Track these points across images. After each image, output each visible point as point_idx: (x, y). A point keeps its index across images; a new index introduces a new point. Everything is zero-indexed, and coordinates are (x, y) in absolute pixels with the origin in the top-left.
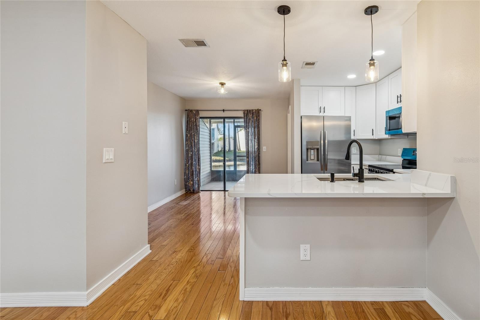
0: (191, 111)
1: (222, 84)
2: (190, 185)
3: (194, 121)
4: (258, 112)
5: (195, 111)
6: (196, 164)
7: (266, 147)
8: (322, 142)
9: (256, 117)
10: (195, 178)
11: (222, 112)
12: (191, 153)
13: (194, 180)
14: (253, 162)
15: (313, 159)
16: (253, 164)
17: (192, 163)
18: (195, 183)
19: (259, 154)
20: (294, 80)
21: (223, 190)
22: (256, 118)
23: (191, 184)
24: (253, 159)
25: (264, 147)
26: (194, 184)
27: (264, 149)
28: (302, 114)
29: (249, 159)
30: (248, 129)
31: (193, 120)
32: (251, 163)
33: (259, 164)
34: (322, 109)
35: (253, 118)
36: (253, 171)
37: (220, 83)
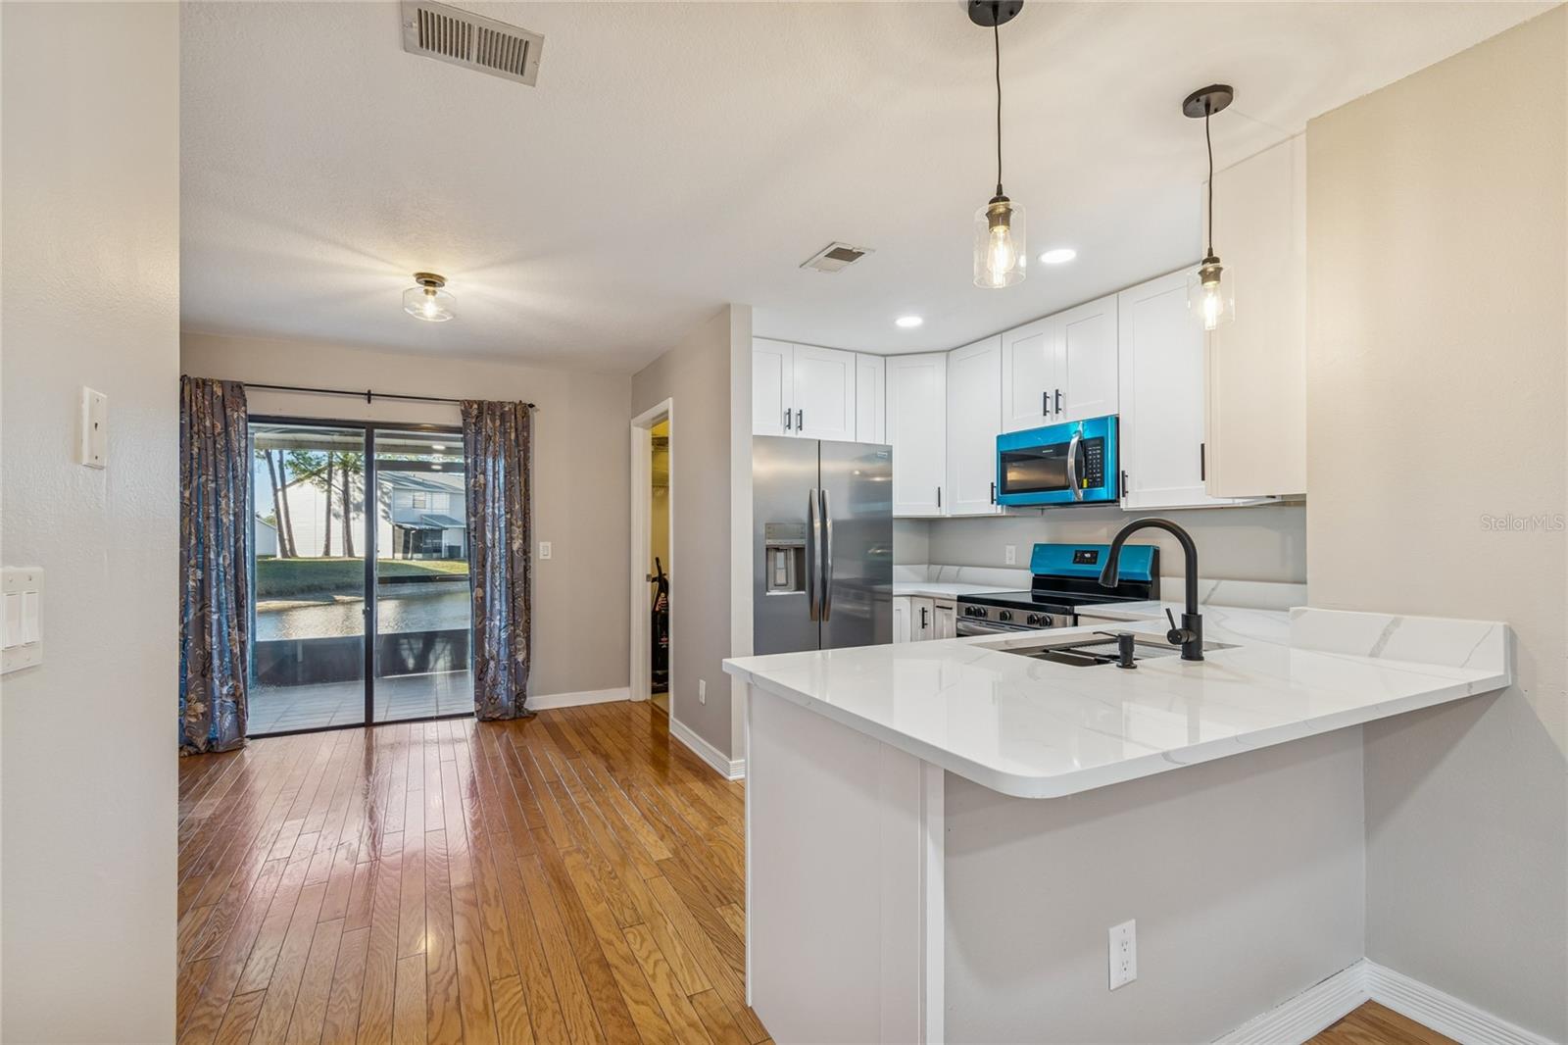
0: (203, 384)
1: (430, 281)
2: (193, 720)
3: (218, 429)
5: (223, 387)
6: (224, 621)
7: (549, 544)
8: (817, 525)
9: (516, 430)
10: (222, 685)
11: (363, 401)
12: (199, 573)
13: (217, 694)
14: (500, 601)
15: (784, 581)
16: (504, 608)
17: (203, 616)
18: (217, 707)
19: (526, 569)
20: (728, 306)
21: (363, 721)
22: (517, 436)
23: (196, 716)
24: (503, 589)
25: (541, 544)
26: (213, 714)
27: (542, 550)
28: (754, 435)
29: (485, 592)
30: (484, 473)
31: (213, 425)
32: (492, 605)
33: (528, 608)
34: (793, 418)
35: (505, 433)
36: (504, 635)
37: (420, 276)
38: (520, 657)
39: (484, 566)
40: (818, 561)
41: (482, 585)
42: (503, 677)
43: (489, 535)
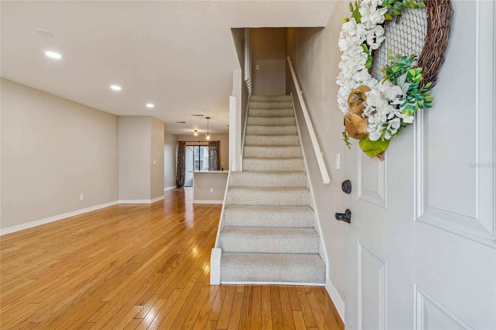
0: (181, 142)
1: (196, 131)
3: (183, 148)
4: (218, 142)
6: (183, 171)
9: (218, 145)
10: (182, 179)
11: (198, 142)
18: (181, 182)
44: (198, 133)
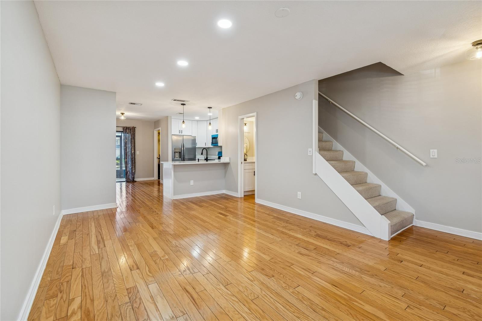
1: (123, 114)
4: (134, 128)
7: (139, 152)
8: (183, 149)
15: (177, 157)
19: (134, 156)
22: (133, 133)
24: (130, 160)
25: (137, 152)
27: (137, 153)
28: (172, 134)
30: (127, 139)
32: (128, 162)
33: (135, 163)
34: (181, 131)
35: (131, 132)
36: (130, 167)
37: (121, 113)
38: (134, 171)
39: (127, 155)
40: (183, 154)
41: (127, 159)
42: (130, 175)
43: (128, 150)
44: (125, 117)
